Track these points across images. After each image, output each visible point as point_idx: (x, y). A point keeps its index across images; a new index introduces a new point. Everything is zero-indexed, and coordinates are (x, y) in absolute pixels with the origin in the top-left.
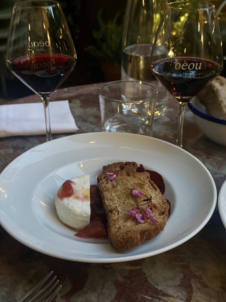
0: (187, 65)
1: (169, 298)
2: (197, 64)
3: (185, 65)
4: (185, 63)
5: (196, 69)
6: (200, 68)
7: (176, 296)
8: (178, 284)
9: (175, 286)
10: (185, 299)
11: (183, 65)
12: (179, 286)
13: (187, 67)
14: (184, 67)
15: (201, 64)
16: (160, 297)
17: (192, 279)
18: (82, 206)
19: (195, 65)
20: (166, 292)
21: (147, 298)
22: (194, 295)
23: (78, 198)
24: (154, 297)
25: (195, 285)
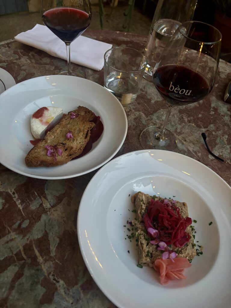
0: (179, 90)
1: (45, 200)
2: (188, 91)
3: (178, 89)
4: (178, 87)
5: (186, 94)
6: (189, 94)
7: (49, 201)
8: (57, 195)
9: (55, 196)
10: (52, 205)
11: (176, 89)
12: (57, 197)
13: (179, 91)
14: (176, 91)
15: (191, 91)
16: (42, 197)
17: (66, 197)
18: (39, 127)
19: (186, 91)
20: (47, 196)
21: (35, 194)
22: (58, 206)
23: (41, 121)
24: (39, 195)
25: (65, 201)
